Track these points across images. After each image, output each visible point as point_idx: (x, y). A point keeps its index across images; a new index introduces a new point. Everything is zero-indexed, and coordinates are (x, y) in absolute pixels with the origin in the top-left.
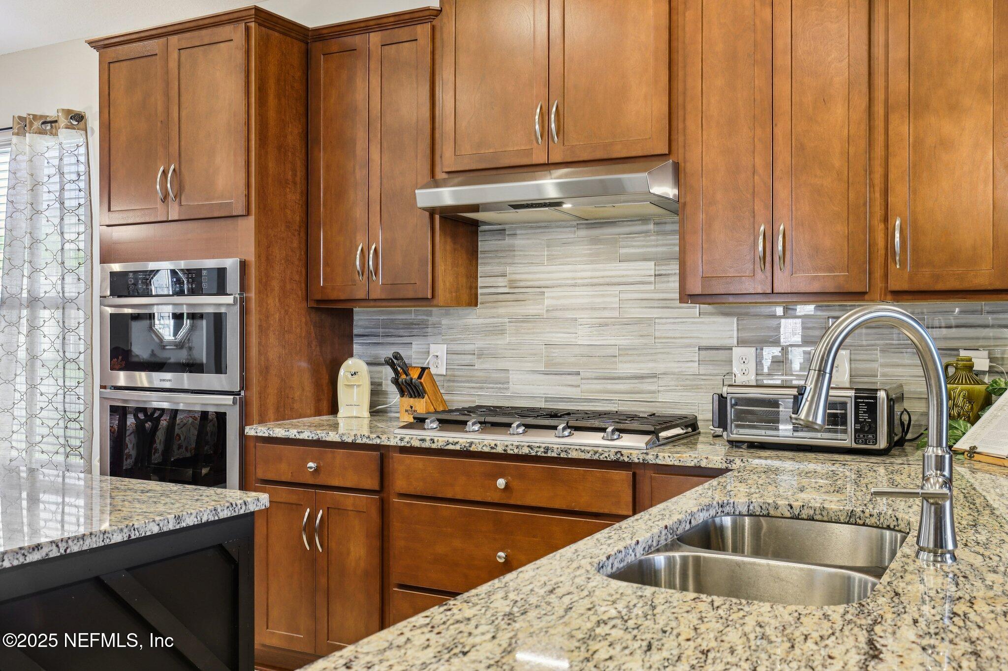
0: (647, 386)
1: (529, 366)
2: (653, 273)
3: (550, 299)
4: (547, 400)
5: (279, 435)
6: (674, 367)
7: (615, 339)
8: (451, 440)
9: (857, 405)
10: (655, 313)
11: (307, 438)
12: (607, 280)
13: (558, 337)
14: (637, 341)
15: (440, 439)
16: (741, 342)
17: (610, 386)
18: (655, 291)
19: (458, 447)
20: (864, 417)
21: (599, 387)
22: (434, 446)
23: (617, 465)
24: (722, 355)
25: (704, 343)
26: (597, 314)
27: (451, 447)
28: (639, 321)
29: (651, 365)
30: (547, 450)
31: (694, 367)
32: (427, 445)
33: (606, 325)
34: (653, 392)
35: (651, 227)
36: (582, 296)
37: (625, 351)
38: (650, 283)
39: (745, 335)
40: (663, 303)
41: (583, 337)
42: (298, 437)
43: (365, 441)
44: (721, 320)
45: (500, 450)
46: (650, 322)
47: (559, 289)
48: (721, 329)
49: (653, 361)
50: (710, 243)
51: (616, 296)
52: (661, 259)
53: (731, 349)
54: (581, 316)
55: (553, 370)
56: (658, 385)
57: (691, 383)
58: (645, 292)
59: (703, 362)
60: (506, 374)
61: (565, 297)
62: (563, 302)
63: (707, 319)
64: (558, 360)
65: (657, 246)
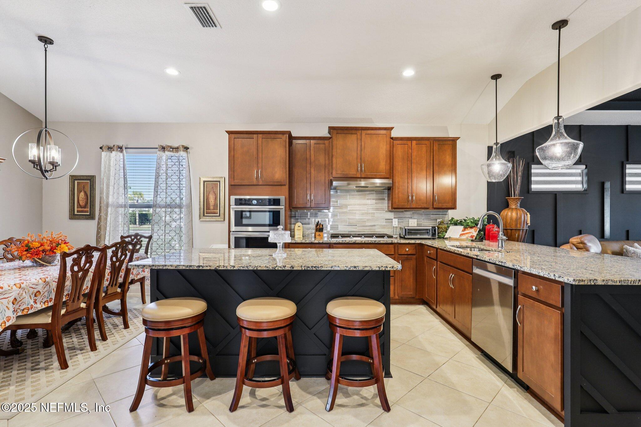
1: (344, 224)
3: (349, 208)
4: (349, 232)
6: (380, 224)
7: (365, 217)
9: (432, 229)
10: (375, 212)
12: (363, 204)
13: (351, 217)
14: (371, 218)
16: (395, 218)
17: (365, 228)
18: (376, 207)
19: (352, 242)
20: (433, 232)
21: (362, 228)
22: (346, 242)
23: (392, 244)
24: (390, 221)
25: (387, 218)
26: (361, 212)
27: (350, 242)
28: (372, 213)
29: (374, 223)
30: (375, 241)
31: (384, 224)
33: (363, 214)
34: (375, 229)
35: (374, 192)
36: (357, 207)
37: (368, 220)
38: (374, 205)
39: (395, 216)
40: (376, 209)
41: (357, 217)
43: (326, 242)
44: (390, 213)
45: (363, 242)
46: (374, 213)
47: (351, 206)
48: (391, 215)
49: (374, 222)
50: (398, 197)
51: (366, 207)
52: (376, 199)
53: (392, 219)
54: (357, 212)
55: (350, 225)
56: (376, 227)
57: (384, 227)
58: (373, 207)
59: (386, 222)
60: (337, 226)
61: (353, 207)
62: (352, 209)
63: (387, 213)
64: (352, 222)
65: (376, 197)
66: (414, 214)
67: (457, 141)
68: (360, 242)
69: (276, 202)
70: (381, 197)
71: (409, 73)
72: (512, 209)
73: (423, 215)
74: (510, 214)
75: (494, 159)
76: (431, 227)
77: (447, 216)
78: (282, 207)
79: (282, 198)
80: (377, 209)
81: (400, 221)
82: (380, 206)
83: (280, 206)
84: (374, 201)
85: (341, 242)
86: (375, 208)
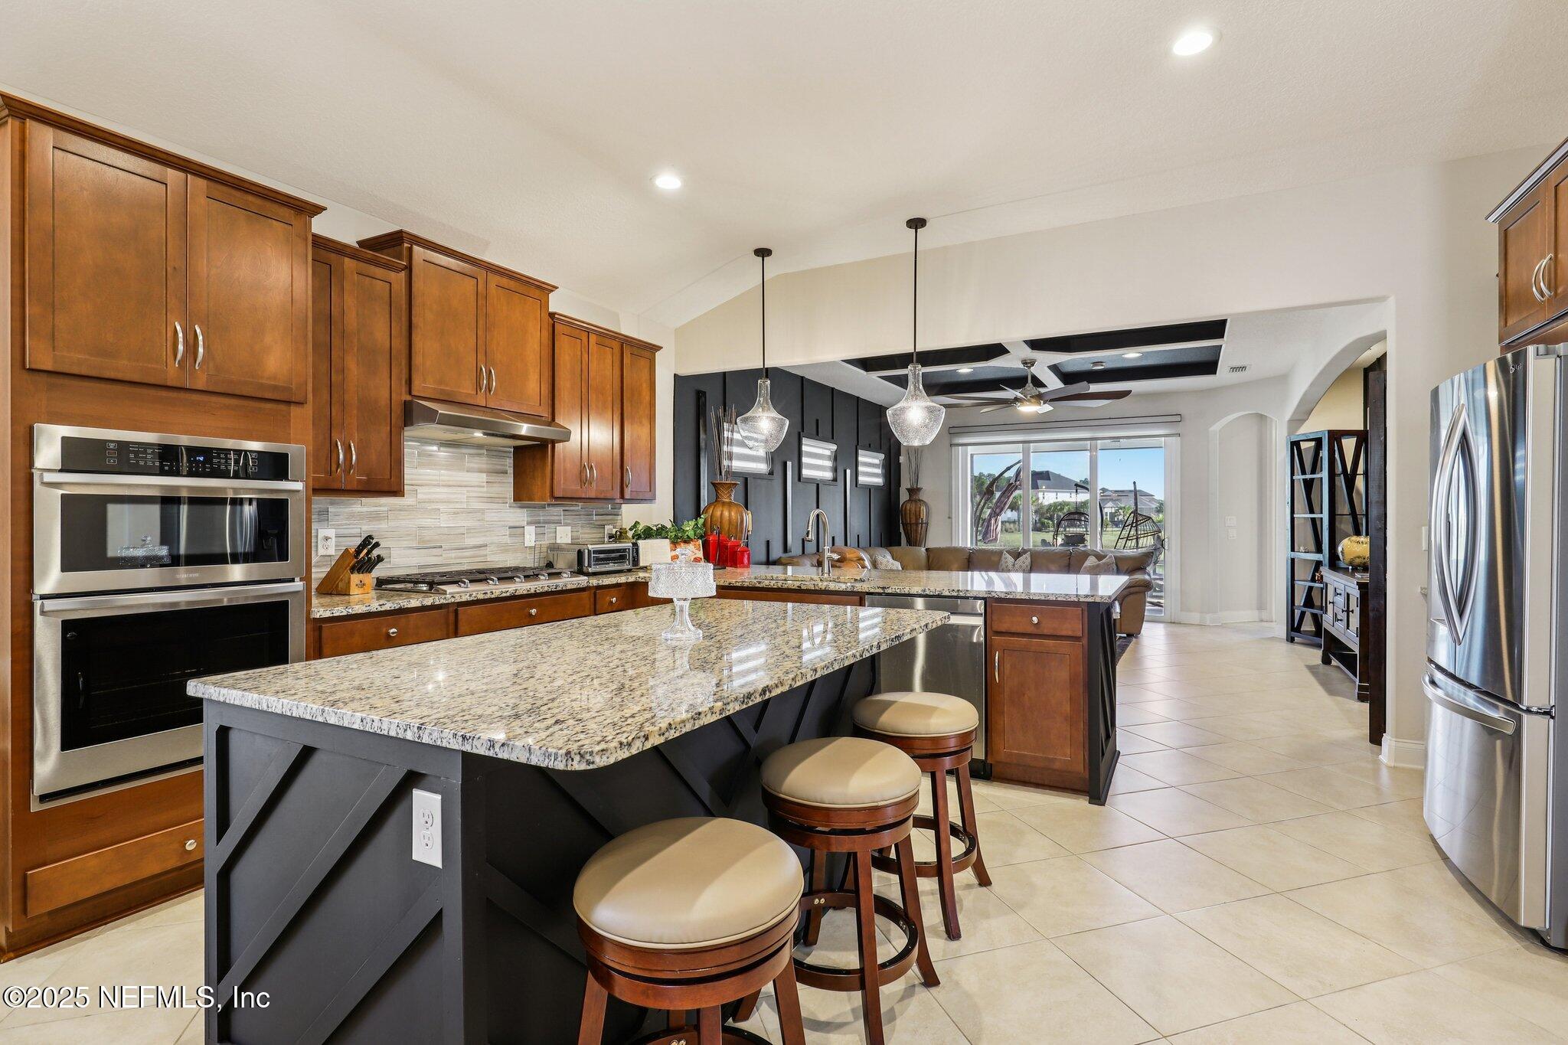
0: (482, 552)
1: (405, 544)
2: (485, 480)
3: (421, 494)
4: (420, 567)
5: (360, 611)
6: (495, 539)
7: (464, 522)
8: (503, 591)
9: (633, 549)
11: (389, 609)
12: (458, 483)
13: (427, 522)
14: (477, 524)
15: (497, 591)
16: (529, 523)
17: (459, 553)
18: (487, 492)
19: (508, 594)
20: (634, 555)
21: (453, 555)
22: (493, 596)
24: (519, 531)
25: (512, 525)
26: (451, 506)
27: (504, 595)
28: (478, 511)
29: (484, 539)
31: (507, 540)
32: (488, 596)
33: (458, 513)
34: (484, 557)
35: (485, 451)
36: (441, 493)
37: (468, 530)
38: (484, 487)
39: (529, 519)
41: (444, 522)
42: (380, 609)
44: (519, 510)
45: (532, 591)
46: (482, 511)
47: (427, 487)
48: (519, 516)
49: (485, 536)
50: (565, 469)
51: (464, 494)
52: (489, 472)
53: (524, 527)
54: (442, 507)
55: (424, 546)
56: (487, 551)
57: (504, 549)
58: (481, 492)
59: (510, 535)
60: (388, 551)
61: (430, 493)
62: (429, 496)
63: (512, 510)
64: (428, 538)
65: (487, 464)
66: (567, 513)
67: (657, 354)
68: (525, 592)
69: (276, 466)
70: (499, 467)
71: (668, 182)
72: (724, 503)
73: (582, 517)
74: (726, 514)
75: (760, 410)
76: (631, 545)
77: (619, 517)
78: (299, 486)
79: (297, 451)
80: (491, 499)
81: (540, 530)
82: (496, 490)
83: (287, 479)
84: (484, 477)
85: (481, 596)
86: (485, 495)
